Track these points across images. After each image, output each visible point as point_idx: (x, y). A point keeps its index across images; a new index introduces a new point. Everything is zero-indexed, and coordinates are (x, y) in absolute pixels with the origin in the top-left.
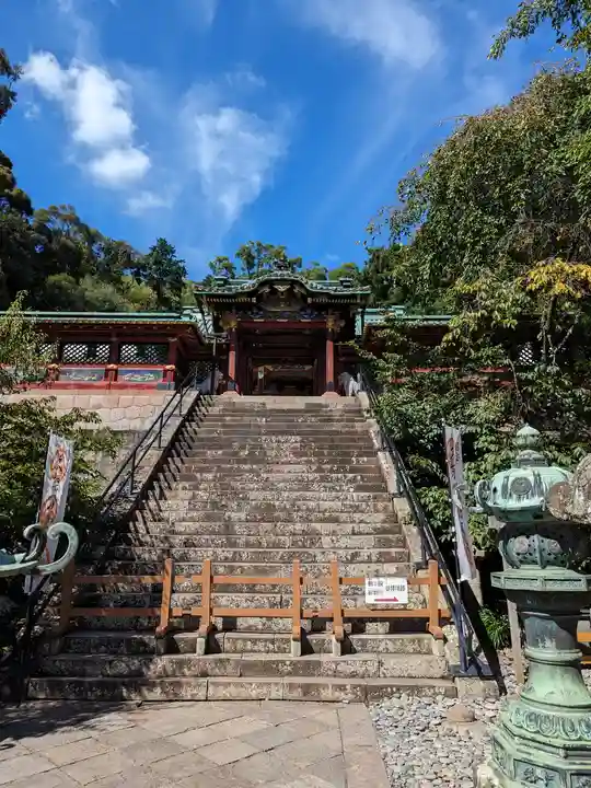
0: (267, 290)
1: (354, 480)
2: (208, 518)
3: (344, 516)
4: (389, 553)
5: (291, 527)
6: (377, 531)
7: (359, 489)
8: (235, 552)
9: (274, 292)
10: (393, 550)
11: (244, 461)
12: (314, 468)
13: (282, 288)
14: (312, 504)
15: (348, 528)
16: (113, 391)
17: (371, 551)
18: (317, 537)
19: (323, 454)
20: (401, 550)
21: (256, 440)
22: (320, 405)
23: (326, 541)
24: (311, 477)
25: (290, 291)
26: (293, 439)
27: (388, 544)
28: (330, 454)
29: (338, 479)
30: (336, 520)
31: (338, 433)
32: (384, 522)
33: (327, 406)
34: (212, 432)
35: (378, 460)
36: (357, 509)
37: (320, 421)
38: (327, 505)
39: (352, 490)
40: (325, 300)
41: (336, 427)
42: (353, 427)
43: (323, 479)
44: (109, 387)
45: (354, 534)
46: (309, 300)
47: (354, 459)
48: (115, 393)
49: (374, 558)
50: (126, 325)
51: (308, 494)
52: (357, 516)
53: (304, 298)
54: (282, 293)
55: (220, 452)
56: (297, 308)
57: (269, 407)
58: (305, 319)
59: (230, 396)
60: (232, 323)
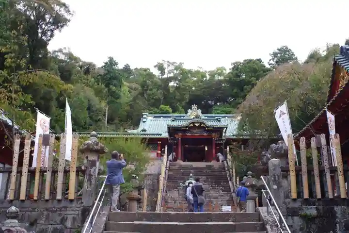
7: (223, 191)
19: (213, 182)
22: (211, 166)
25: (200, 126)
26: (203, 177)
29: (217, 189)
33: (213, 166)
35: (229, 184)
36: (222, 196)
37: (211, 171)
40: (212, 129)
41: (216, 173)
42: (222, 173)
46: (207, 129)
47: (222, 183)
53: (205, 128)
54: (197, 126)
56: (202, 131)
57: (194, 166)
58: (205, 134)
59: (180, 162)
60: (179, 136)
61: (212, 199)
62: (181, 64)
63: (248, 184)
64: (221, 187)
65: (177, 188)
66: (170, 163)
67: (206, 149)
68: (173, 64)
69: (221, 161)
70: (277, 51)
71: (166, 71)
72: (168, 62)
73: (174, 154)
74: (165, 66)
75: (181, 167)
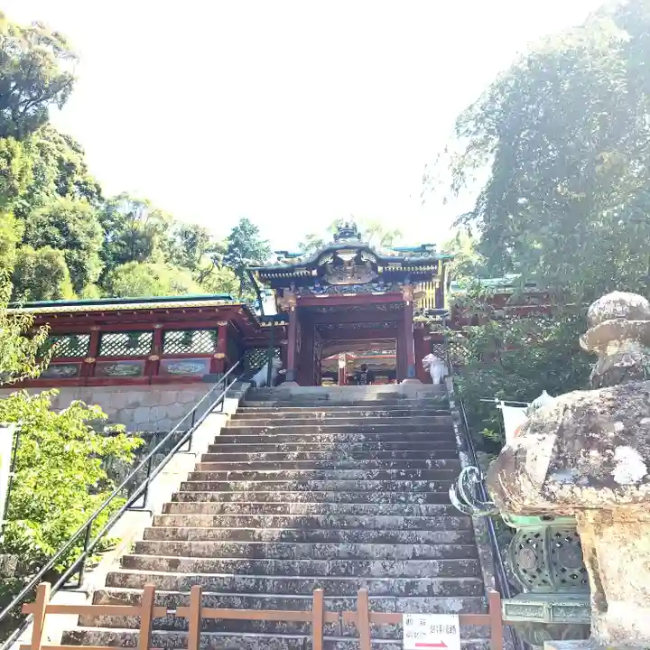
0: (329, 260)
1: (425, 489)
2: (234, 536)
3: (405, 535)
4: (456, 584)
5: (334, 548)
6: (445, 554)
7: (430, 499)
8: (258, 580)
9: (338, 262)
10: (462, 580)
11: (291, 466)
12: (376, 472)
13: (347, 257)
14: (365, 520)
15: (407, 550)
16: (153, 387)
17: (434, 580)
18: (364, 562)
19: (389, 456)
20: (472, 579)
21: (309, 439)
22: (396, 396)
23: (376, 566)
24: (371, 484)
25: (358, 260)
26: (355, 437)
27: (458, 571)
28: (399, 456)
29: (404, 488)
30: (394, 541)
31: (413, 429)
32: (458, 542)
33: (404, 397)
34: (258, 431)
35: (458, 462)
36: (423, 525)
37: (392, 414)
38: (386, 520)
39: (420, 501)
40: (398, 267)
41: (412, 421)
42: (433, 421)
43: (385, 488)
44: (149, 383)
45: (414, 557)
46: (380, 269)
47: (429, 461)
48: (156, 389)
49: (436, 590)
50: (169, 309)
51: (363, 506)
52: (423, 534)
53: (374, 267)
54: (349, 263)
55: (263, 455)
56: (367, 279)
57: (332, 399)
58: (377, 292)
59: (288, 387)
60: (290, 301)
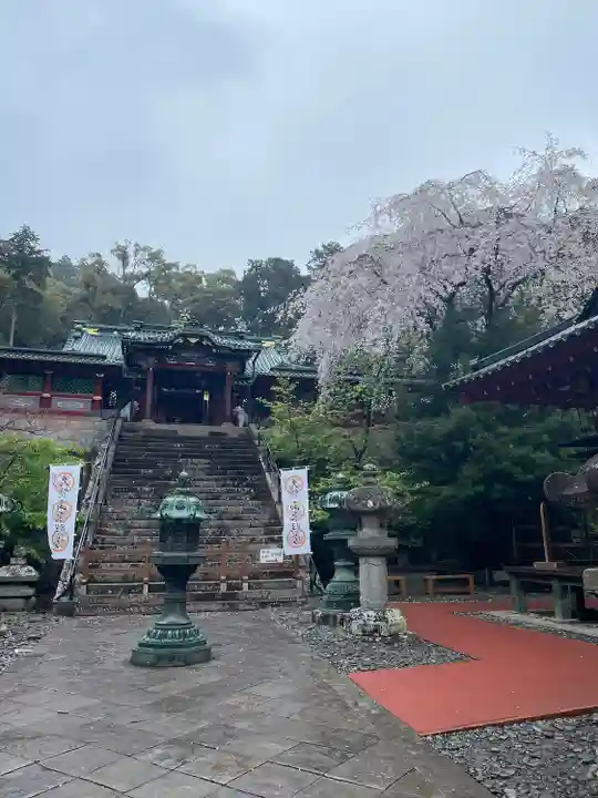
3: (244, 516)
4: (273, 538)
6: (266, 525)
7: (253, 498)
9: (186, 342)
10: (275, 536)
12: (221, 483)
13: (193, 340)
15: (248, 523)
16: (47, 415)
17: (262, 537)
18: (228, 529)
19: (226, 473)
21: (176, 462)
22: (220, 434)
23: (234, 531)
24: (220, 490)
26: (203, 461)
28: (231, 473)
29: (238, 491)
30: (239, 518)
32: (270, 519)
33: (226, 434)
35: (265, 478)
36: (252, 511)
37: (222, 447)
39: (248, 499)
40: (226, 352)
42: (246, 452)
43: (228, 492)
44: (44, 412)
45: (251, 527)
47: (248, 477)
49: (264, 541)
51: (219, 501)
52: (253, 516)
53: (210, 349)
55: (150, 471)
57: (181, 434)
58: (211, 364)
59: (149, 424)
60: (149, 364)
61: (227, 522)
62: (159, 252)
63: (370, 504)
64: (247, 486)
65: (135, 490)
66: (122, 426)
67: (206, 398)
68: (145, 249)
69: (241, 424)
70: (321, 249)
71: (132, 260)
72: (137, 245)
73: (136, 403)
74: (131, 251)
75: (150, 436)
